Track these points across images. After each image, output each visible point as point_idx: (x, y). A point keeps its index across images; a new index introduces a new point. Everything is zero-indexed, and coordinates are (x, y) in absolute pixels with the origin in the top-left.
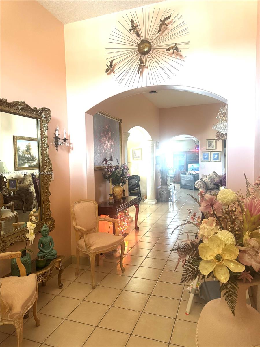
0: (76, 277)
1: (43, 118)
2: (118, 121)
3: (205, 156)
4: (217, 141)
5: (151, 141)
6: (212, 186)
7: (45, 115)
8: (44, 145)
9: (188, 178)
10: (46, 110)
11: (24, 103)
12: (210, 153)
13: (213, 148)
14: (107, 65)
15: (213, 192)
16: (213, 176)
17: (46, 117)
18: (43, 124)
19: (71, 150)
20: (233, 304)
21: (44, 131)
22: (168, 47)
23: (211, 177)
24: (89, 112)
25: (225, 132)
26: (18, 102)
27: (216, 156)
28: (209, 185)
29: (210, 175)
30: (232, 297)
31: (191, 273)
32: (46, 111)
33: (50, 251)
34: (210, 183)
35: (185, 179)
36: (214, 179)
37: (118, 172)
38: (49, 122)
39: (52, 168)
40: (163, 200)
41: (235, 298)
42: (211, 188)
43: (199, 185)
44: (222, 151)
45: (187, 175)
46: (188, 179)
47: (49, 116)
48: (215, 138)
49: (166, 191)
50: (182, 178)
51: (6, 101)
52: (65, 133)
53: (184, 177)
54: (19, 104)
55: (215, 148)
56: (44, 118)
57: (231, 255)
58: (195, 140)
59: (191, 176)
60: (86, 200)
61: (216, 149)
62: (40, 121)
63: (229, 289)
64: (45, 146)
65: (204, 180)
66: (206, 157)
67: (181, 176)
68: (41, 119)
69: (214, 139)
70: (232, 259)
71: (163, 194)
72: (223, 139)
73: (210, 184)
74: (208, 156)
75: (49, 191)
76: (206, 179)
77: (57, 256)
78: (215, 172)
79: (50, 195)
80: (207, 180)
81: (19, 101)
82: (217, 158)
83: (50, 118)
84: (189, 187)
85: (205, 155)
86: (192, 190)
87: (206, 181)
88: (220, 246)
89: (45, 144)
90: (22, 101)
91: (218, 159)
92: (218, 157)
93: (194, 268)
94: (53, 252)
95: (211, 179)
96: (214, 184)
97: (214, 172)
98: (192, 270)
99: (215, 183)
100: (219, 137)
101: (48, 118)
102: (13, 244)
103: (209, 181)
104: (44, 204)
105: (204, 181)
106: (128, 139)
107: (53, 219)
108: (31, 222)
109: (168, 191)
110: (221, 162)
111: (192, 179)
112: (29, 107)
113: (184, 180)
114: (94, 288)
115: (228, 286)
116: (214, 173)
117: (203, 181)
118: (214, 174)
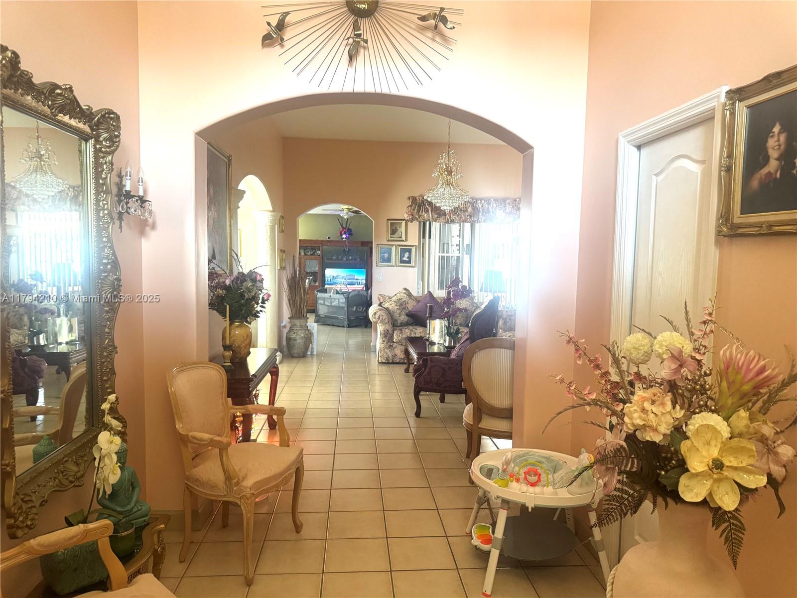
0: (185, 565)
1: (101, 139)
2: (224, 158)
3: (384, 253)
4: (409, 223)
5: (270, 214)
6: (403, 318)
7: (107, 130)
8: (101, 215)
9: (333, 300)
10: (112, 116)
11: (71, 89)
12: (394, 248)
13: (401, 237)
14: (269, 24)
15: (407, 331)
16: (405, 297)
17: (111, 136)
18: (102, 155)
19: (147, 228)
20: (735, 548)
21: (103, 176)
22: (424, 13)
23: (400, 299)
24: (201, 134)
25: (448, 208)
26: (55, 86)
27: (407, 255)
28: (396, 315)
29: (398, 295)
30: (735, 534)
31: (625, 504)
32: (111, 118)
33: (133, 508)
34: (400, 311)
35: (327, 303)
36: (406, 303)
37: (247, 288)
38: (116, 150)
39: (121, 278)
40: (295, 352)
41: (740, 534)
42: (401, 323)
43: (379, 318)
44: (417, 244)
45: (331, 294)
46: (333, 304)
47: (116, 133)
48: (406, 216)
49: (303, 331)
50: (320, 301)
51: (32, 77)
52: (141, 184)
53: (324, 299)
54: (58, 91)
55: (404, 238)
56: (105, 139)
57: (736, 457)
58: (345, 217)
59: (342, 296)
60: (194, 364)
61: (406, 240)
62: (95, 145)
63: (730, 522)
64: (104, 217)
65: (386, 305)
66: (386, 257)
67: (318, 296)
68: (97, 141)
69: (403, 220)
70: (744, 464)
71: (295, 340)
72: (421, 219)
73: (400, 313)
74: (390, 254)
75: (113, 342)
76: (391, 303)
77: (150, 518)
78: (407, 288)
79: (117, 353)
80: (392, 305)
81: (60, 84)
82: (407, 260)
83: (119, 141)
84: (334, 320)
85: (386, 253)
86: (343, 327)
87: (390, 308)
88: (710, 442)
89: (106, 212)
90: (65, 85)
91: (409, 262)
92: (409, 258)
93: (632, 492)
94: (140, 508)
95: (402, 304)
96: (407, 315)
97: (405, 289)
98: (626, 496)
99: (410, 312)
100: (413, 215)
101: (114, 140)
102: (46, 501)
103: (397, 307)
104: (102, 378)
105: (387, 309)
106: (240, 204)
107: (123, 418)
108: (109, 433)
109: (307, 332)
110: (416, 269)
111: (342, 303)
112: (77, 102)
113: (324, 304)
114: (249, 583)
115: (726, 517)
116: (404, 291)
117: (384, 308)
118: (405, 293)
